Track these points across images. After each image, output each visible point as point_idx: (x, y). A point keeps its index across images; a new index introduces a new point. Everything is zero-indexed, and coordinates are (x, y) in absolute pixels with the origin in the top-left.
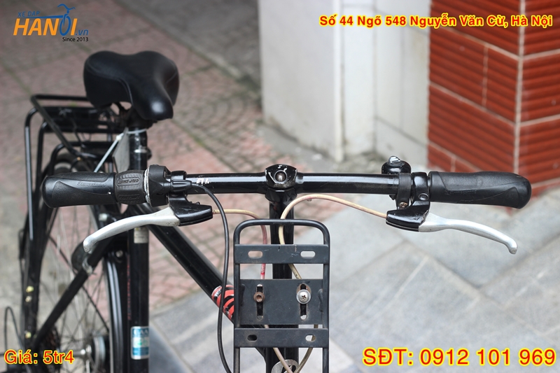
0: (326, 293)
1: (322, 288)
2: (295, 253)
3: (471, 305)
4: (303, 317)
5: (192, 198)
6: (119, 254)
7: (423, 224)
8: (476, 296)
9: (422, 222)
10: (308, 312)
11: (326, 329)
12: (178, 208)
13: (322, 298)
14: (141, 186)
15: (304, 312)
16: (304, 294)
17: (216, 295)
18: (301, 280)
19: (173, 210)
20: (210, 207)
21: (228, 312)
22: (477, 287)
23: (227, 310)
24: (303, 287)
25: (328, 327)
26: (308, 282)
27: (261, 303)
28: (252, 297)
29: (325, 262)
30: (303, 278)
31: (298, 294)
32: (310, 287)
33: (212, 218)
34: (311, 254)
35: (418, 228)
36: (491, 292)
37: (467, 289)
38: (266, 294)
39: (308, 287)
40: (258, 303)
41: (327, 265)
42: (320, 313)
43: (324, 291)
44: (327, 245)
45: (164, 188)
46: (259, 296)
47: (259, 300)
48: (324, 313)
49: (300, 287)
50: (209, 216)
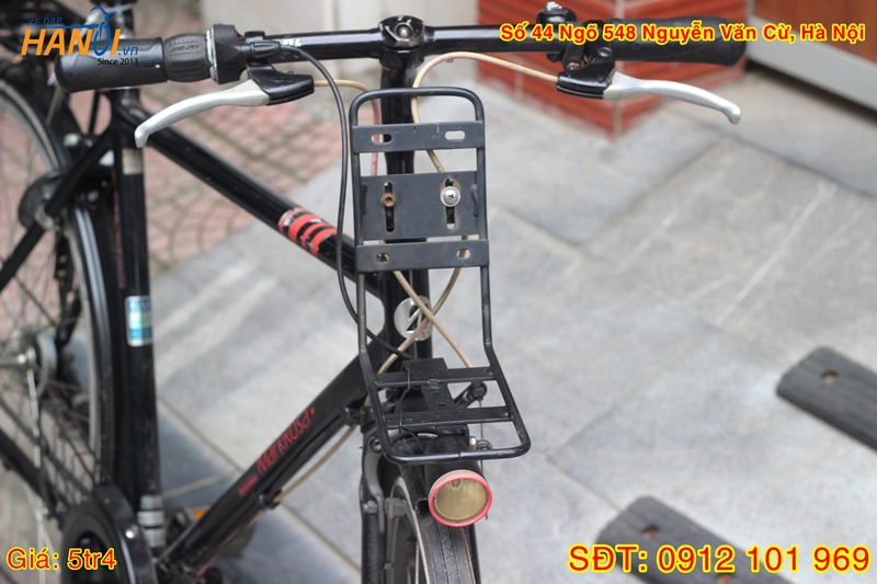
0: (482, 190)
1: (476, 182)
2: (437, 135)
3: (569, 271)
4: (451, 226)
5: (282, 67)
6: (93, 196)
7: (610, 88)
8: (575, 260)
9: (609, 85)
10: (457, 219)
11: (484, 240)
12: (264, 79)
13: (476, 196)
14: (204, 54)
15: (451, 219)
16: (450, 193)
17: (286, 223)
18: (446, 174)
19: (257, 83)
20: (310, 77)
21: (311, 245)
22: (575, 244)
23: (309, 241)
24: (449, 184)
25: (487, 237)
26: (456, 175)
27: (392, 209)
28: (379, 201)
29: (479, 145)
30: (447, 170)
31: (442, 193)
32: (460, 182)
33: (312, 92)
34: (459, 135)
35: (602, 93)
36: (597, 249)
37: (560, 249)
38: (398, 196)
39: (456, 183)
40: (387, 208)
41: (481, 150)
42: (474, 218)
43: (479, 187)
44: (480, 122)
45: (242, 53)
46: (389, 199)
47: (390, 204)
48: (481, 218)
49: (444, 183)
50: (308, 90)
